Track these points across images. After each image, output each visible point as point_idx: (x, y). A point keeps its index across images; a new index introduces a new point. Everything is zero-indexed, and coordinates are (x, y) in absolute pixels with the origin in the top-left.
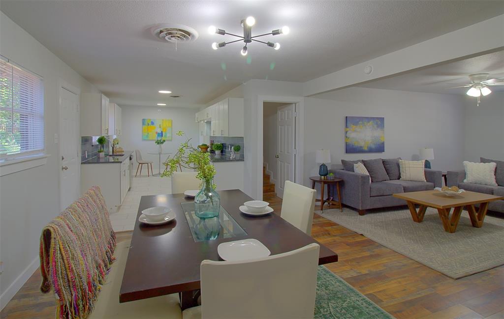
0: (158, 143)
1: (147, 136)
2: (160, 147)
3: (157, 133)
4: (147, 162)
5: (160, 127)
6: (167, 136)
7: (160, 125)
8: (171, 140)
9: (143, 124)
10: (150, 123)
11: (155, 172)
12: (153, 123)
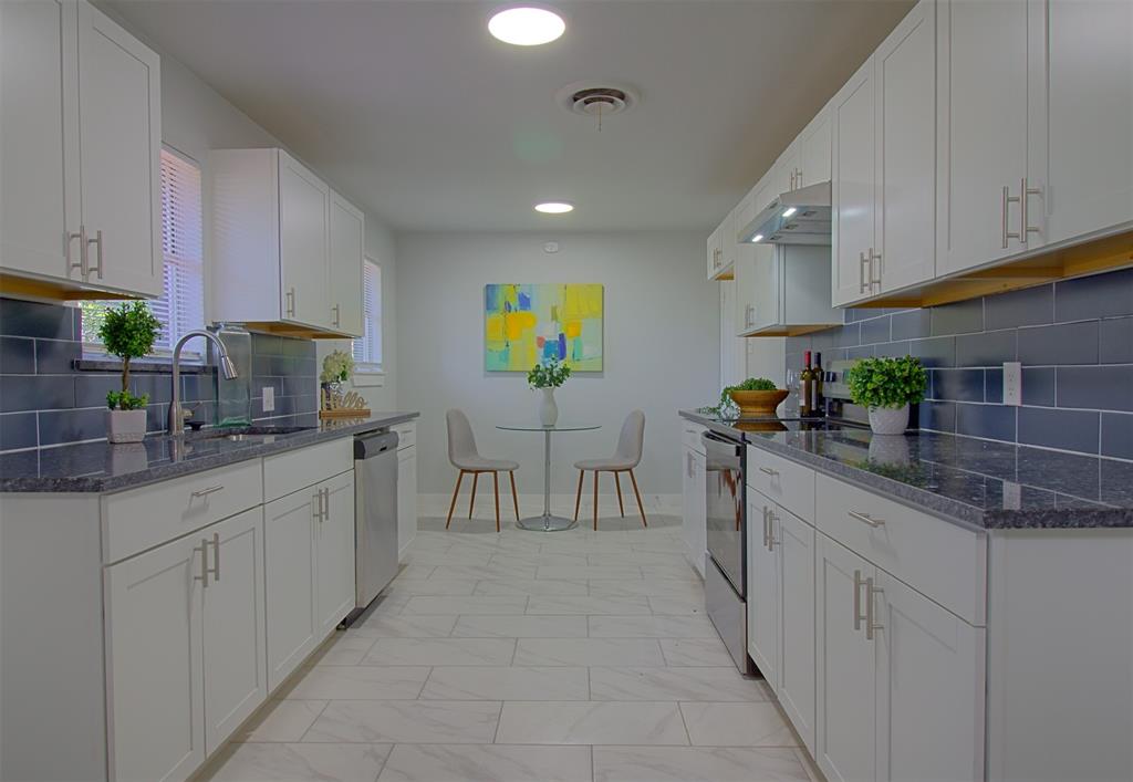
0: (541, 383)
1: (505, 356)
2: (550, 399)
3: (541, 341)
4: (495, 467)
5: (554, 317)
6: (583, 353)
7: (554, 309)
8: (599, 373)
9: (489, 305)
10: (515, 303)
11: (531, 506)
12: (525, 302)
